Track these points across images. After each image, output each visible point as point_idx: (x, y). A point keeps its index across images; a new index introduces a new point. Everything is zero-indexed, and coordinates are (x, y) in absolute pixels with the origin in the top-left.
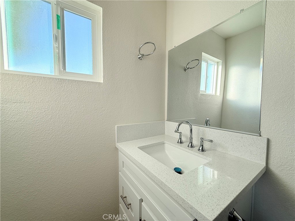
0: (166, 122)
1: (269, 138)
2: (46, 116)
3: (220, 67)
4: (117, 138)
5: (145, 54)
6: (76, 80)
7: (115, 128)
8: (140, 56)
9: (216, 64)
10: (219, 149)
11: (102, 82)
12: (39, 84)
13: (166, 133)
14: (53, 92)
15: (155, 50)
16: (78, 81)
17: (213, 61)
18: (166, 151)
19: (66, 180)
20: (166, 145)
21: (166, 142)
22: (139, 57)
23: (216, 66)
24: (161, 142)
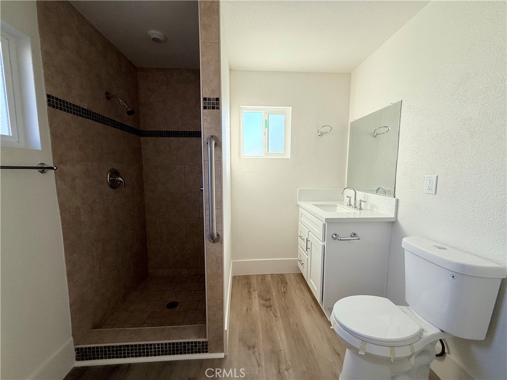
4: (299, 198)
5: (323, 132)
6: (274, 158)
7: (297, 191)
10: (375, 210)
11: (289, 158)
15: (331, 129)
22: (319, 134)
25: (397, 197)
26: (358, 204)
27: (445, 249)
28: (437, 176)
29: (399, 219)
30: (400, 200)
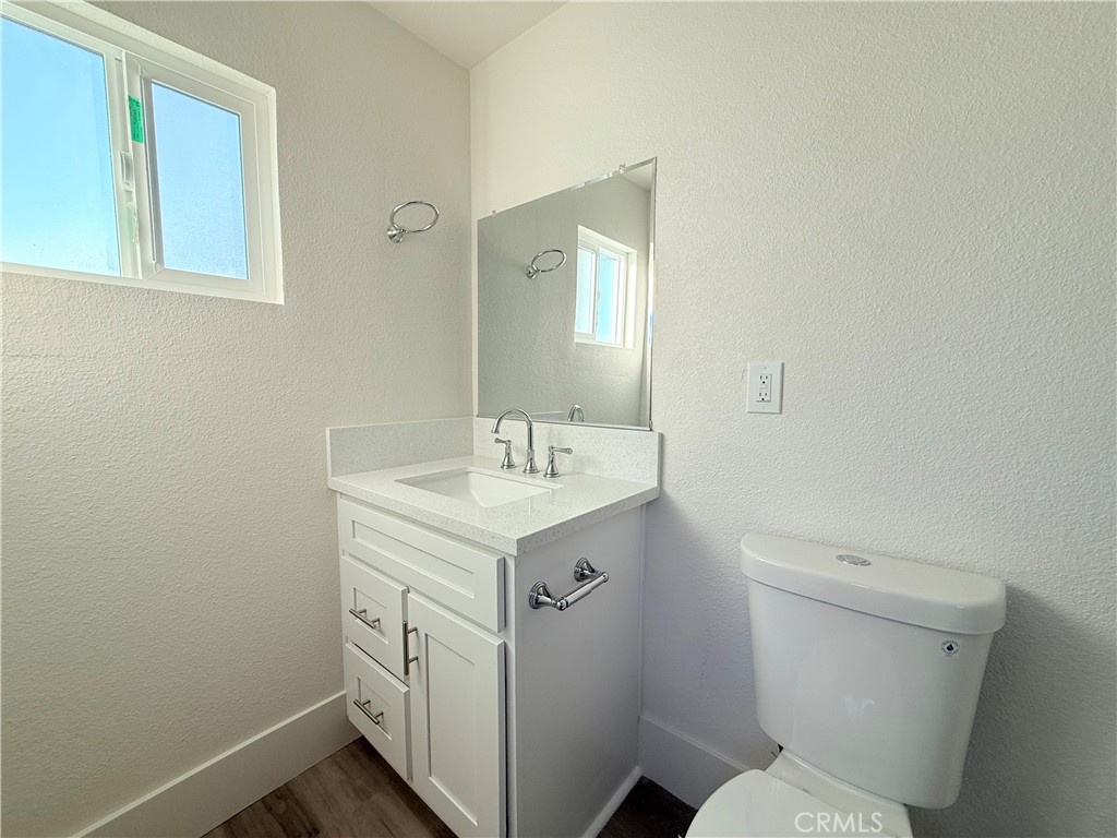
0: (476, 419)
1: (665, 434)
2: (112, 397)
3: (633, 268)
4: (332, 462)
5: (408, 228)
6: (203, 296)
7: (324, 436)
8: (395, 232)
9: (623, 258)
10: (590, 471)
11: (281, 301)
12: (91, 304)
13: (476, 453)
14: (132, 329)
15: (435, 221)
16: (207, 297)
17: (615, 250)
18: (473, 492)
19: (179, 579)
20: (472, 477)
21: (471, 469)
22: (389, 233)
23: (623, 264)
24: (459, 470)
25: (657, 429)
26: (541, 462)
27: (865, 563)
28: (783, 364)
29: (668, 489)
30: (668, 437)
